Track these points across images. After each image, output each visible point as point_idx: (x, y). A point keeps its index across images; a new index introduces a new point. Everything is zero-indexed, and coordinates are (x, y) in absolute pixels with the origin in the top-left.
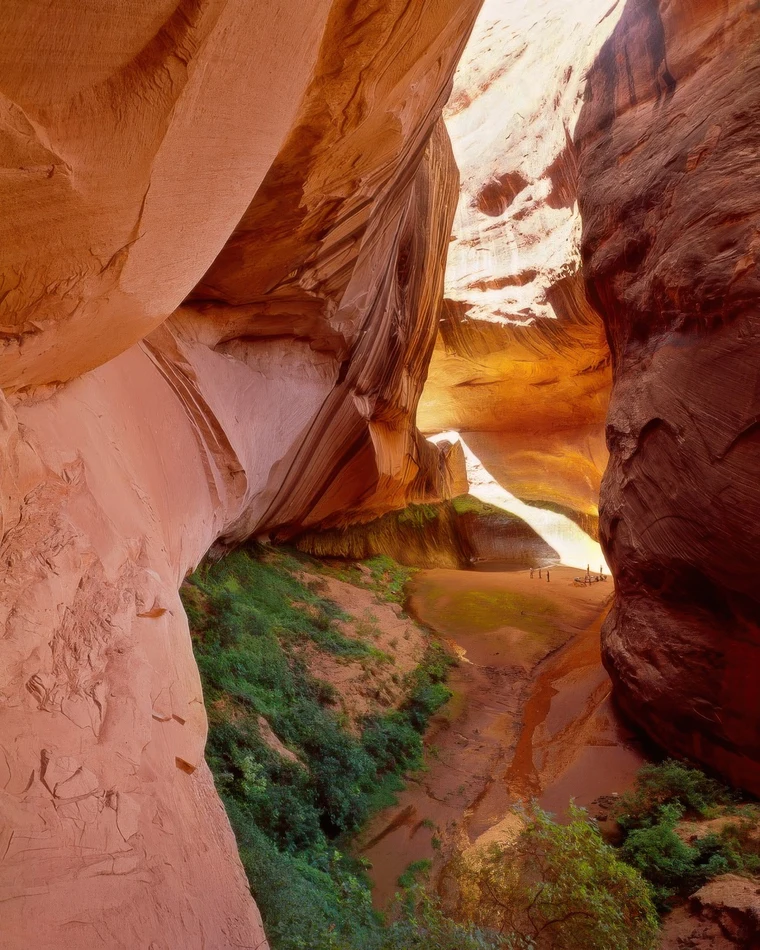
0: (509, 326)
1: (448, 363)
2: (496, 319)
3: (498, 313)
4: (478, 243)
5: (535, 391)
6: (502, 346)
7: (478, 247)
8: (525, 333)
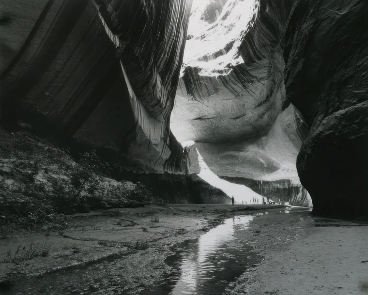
0: (220, 77)
1: (190, 106)
2: (212, 75)
3: (214, 71)
4: (205, 37)
5: (234, 122)
6: (216, 90)
7: (204, 39)
8: (227, 79)
